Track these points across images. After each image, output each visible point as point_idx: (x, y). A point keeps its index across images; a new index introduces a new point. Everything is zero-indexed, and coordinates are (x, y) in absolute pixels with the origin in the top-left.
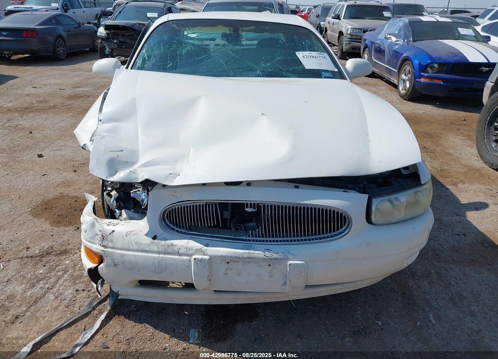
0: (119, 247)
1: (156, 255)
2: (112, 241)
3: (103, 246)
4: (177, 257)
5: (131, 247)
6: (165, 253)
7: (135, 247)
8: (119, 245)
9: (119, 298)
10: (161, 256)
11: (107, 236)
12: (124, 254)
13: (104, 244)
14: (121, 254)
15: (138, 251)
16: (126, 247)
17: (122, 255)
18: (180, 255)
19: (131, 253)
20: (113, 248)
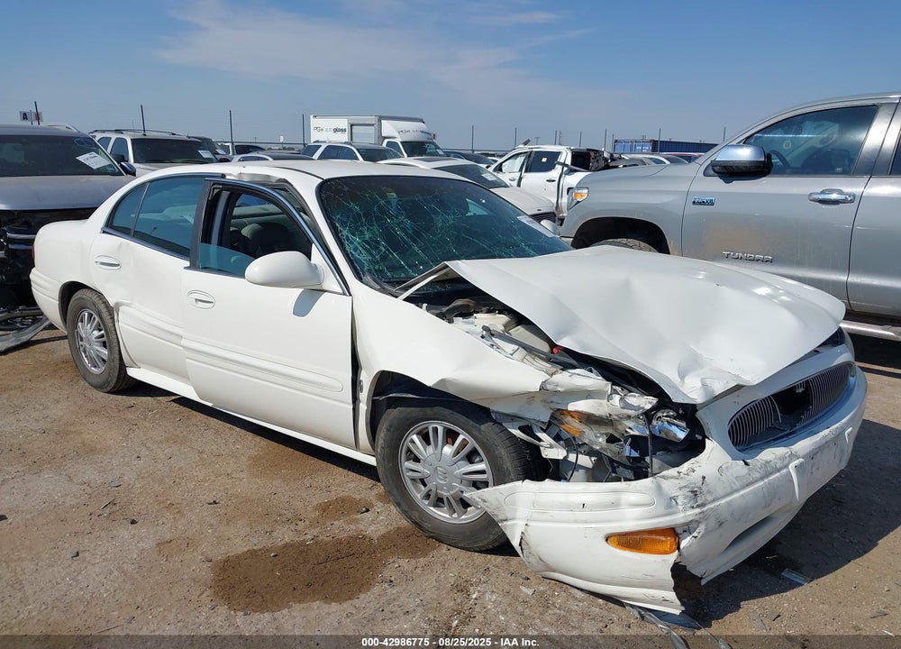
0: (722, 494)
1: (761, 483)
2: (709, 492)
3: (698, 506)
4: (778, 474)
5: (735, 488)
6: (767, 475)
7: (738, 485)
8: (720, 492)
9: (703, 582)
10: (766, 480)
11: (700, 488)
12: (731, 501)
13: (699, 502)
14: (727, 503)
15: (743, 488)
16: (729, 490)
17: (729, 504)
18: (779, 470)
19: (736, 495)
20: (714, 501)
